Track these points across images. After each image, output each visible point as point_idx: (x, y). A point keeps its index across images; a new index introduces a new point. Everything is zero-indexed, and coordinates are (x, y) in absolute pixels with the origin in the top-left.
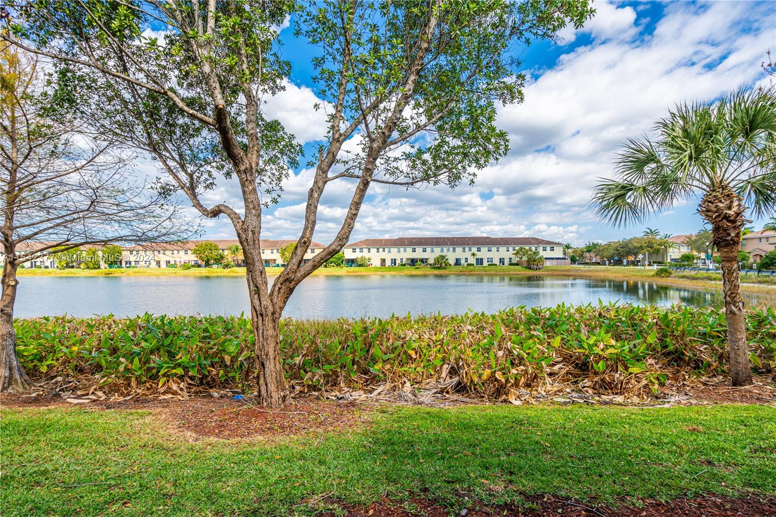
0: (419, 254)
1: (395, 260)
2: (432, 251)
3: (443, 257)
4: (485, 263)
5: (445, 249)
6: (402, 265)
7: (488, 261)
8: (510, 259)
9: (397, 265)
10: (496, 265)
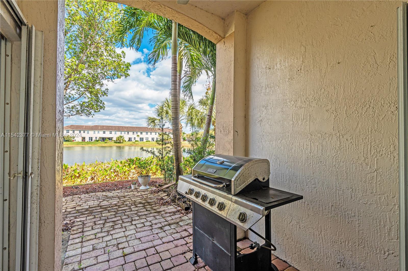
0: (107, 135)
1: (92, 138)
2: (116, 133)
3: (121, 137)
4: (145, 140)
5: (123, 133)
6: (96, 141)
7: (146, 139)
8: (157, 138)
9: (93, 141)
10: (150, 141)
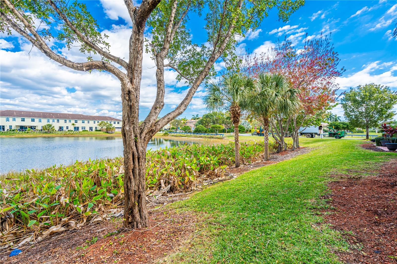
0: (28, 122)
2: (40, 121)
3: (50, 126)
4: (80, 130)
5: (51, 120)
6: (11, 130)
7: (82, 129)
8: (96, 127)
9: (6, 130)
10: (87, 131)
